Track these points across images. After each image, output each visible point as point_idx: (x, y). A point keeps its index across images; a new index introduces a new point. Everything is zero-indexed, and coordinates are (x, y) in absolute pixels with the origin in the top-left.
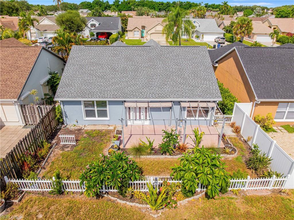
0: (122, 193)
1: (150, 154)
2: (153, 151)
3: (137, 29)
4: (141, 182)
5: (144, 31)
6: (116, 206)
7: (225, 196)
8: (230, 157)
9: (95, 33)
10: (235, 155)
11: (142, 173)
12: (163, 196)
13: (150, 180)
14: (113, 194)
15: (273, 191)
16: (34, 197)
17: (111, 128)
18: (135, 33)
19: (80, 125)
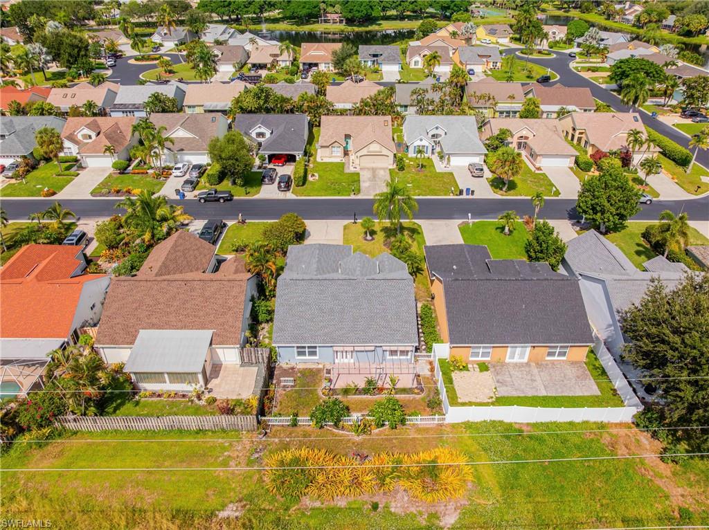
0: (336, 425)
1: (355, 394)
2: (358, 391)
3: (336, 143)
4: (348, 418)
5: (349, 140)
6: (333, 434)
7: (404, 427)
8: (418, 397)
9: (266, 156)
10: (422, 395)
11: (349, 410)
12: (362, 427)
13: (355, 416)
14: (330, 426)
15: (438, 425)
16: (279, 428)
17: (321, 366)
18: (333, 149)
19: (292, 364)
